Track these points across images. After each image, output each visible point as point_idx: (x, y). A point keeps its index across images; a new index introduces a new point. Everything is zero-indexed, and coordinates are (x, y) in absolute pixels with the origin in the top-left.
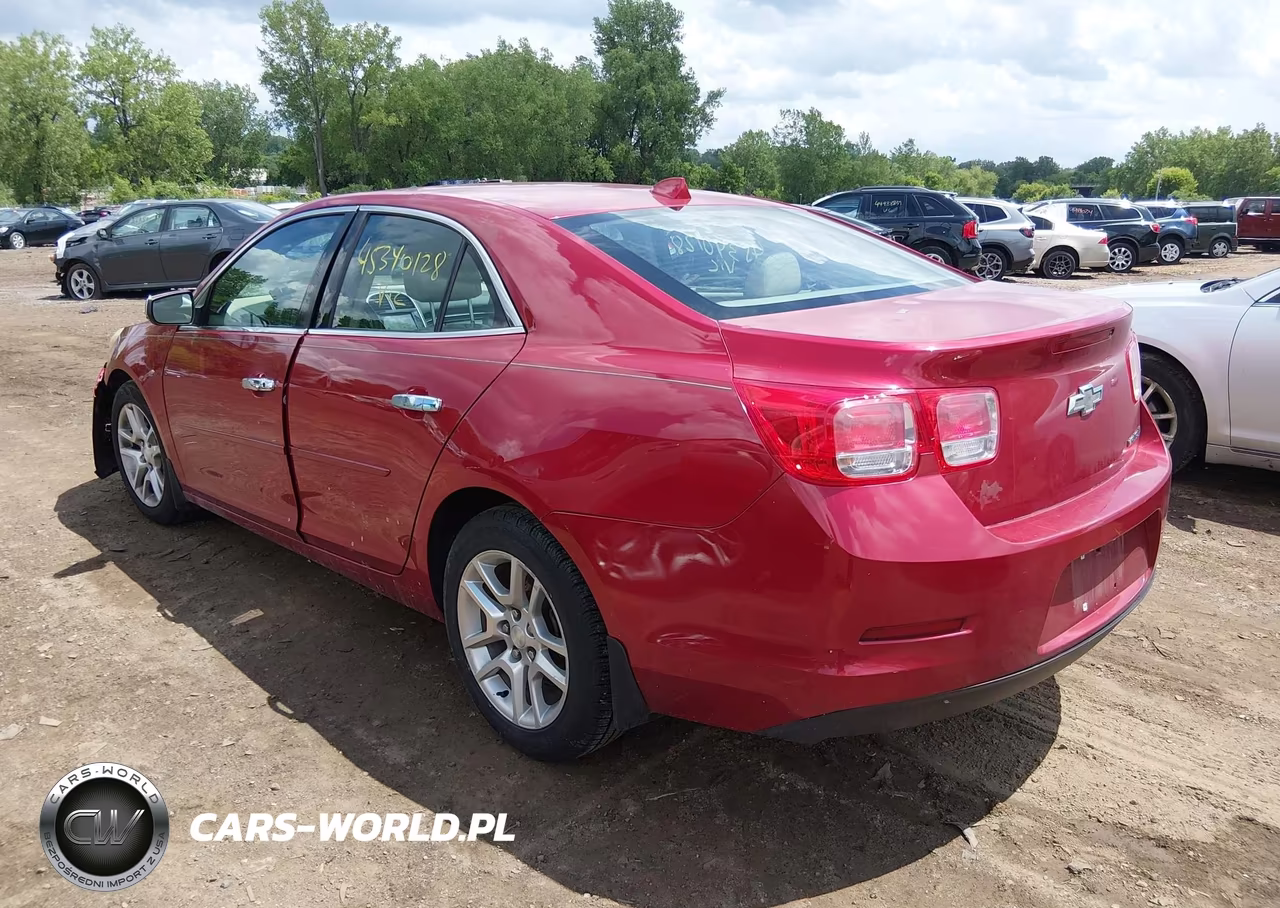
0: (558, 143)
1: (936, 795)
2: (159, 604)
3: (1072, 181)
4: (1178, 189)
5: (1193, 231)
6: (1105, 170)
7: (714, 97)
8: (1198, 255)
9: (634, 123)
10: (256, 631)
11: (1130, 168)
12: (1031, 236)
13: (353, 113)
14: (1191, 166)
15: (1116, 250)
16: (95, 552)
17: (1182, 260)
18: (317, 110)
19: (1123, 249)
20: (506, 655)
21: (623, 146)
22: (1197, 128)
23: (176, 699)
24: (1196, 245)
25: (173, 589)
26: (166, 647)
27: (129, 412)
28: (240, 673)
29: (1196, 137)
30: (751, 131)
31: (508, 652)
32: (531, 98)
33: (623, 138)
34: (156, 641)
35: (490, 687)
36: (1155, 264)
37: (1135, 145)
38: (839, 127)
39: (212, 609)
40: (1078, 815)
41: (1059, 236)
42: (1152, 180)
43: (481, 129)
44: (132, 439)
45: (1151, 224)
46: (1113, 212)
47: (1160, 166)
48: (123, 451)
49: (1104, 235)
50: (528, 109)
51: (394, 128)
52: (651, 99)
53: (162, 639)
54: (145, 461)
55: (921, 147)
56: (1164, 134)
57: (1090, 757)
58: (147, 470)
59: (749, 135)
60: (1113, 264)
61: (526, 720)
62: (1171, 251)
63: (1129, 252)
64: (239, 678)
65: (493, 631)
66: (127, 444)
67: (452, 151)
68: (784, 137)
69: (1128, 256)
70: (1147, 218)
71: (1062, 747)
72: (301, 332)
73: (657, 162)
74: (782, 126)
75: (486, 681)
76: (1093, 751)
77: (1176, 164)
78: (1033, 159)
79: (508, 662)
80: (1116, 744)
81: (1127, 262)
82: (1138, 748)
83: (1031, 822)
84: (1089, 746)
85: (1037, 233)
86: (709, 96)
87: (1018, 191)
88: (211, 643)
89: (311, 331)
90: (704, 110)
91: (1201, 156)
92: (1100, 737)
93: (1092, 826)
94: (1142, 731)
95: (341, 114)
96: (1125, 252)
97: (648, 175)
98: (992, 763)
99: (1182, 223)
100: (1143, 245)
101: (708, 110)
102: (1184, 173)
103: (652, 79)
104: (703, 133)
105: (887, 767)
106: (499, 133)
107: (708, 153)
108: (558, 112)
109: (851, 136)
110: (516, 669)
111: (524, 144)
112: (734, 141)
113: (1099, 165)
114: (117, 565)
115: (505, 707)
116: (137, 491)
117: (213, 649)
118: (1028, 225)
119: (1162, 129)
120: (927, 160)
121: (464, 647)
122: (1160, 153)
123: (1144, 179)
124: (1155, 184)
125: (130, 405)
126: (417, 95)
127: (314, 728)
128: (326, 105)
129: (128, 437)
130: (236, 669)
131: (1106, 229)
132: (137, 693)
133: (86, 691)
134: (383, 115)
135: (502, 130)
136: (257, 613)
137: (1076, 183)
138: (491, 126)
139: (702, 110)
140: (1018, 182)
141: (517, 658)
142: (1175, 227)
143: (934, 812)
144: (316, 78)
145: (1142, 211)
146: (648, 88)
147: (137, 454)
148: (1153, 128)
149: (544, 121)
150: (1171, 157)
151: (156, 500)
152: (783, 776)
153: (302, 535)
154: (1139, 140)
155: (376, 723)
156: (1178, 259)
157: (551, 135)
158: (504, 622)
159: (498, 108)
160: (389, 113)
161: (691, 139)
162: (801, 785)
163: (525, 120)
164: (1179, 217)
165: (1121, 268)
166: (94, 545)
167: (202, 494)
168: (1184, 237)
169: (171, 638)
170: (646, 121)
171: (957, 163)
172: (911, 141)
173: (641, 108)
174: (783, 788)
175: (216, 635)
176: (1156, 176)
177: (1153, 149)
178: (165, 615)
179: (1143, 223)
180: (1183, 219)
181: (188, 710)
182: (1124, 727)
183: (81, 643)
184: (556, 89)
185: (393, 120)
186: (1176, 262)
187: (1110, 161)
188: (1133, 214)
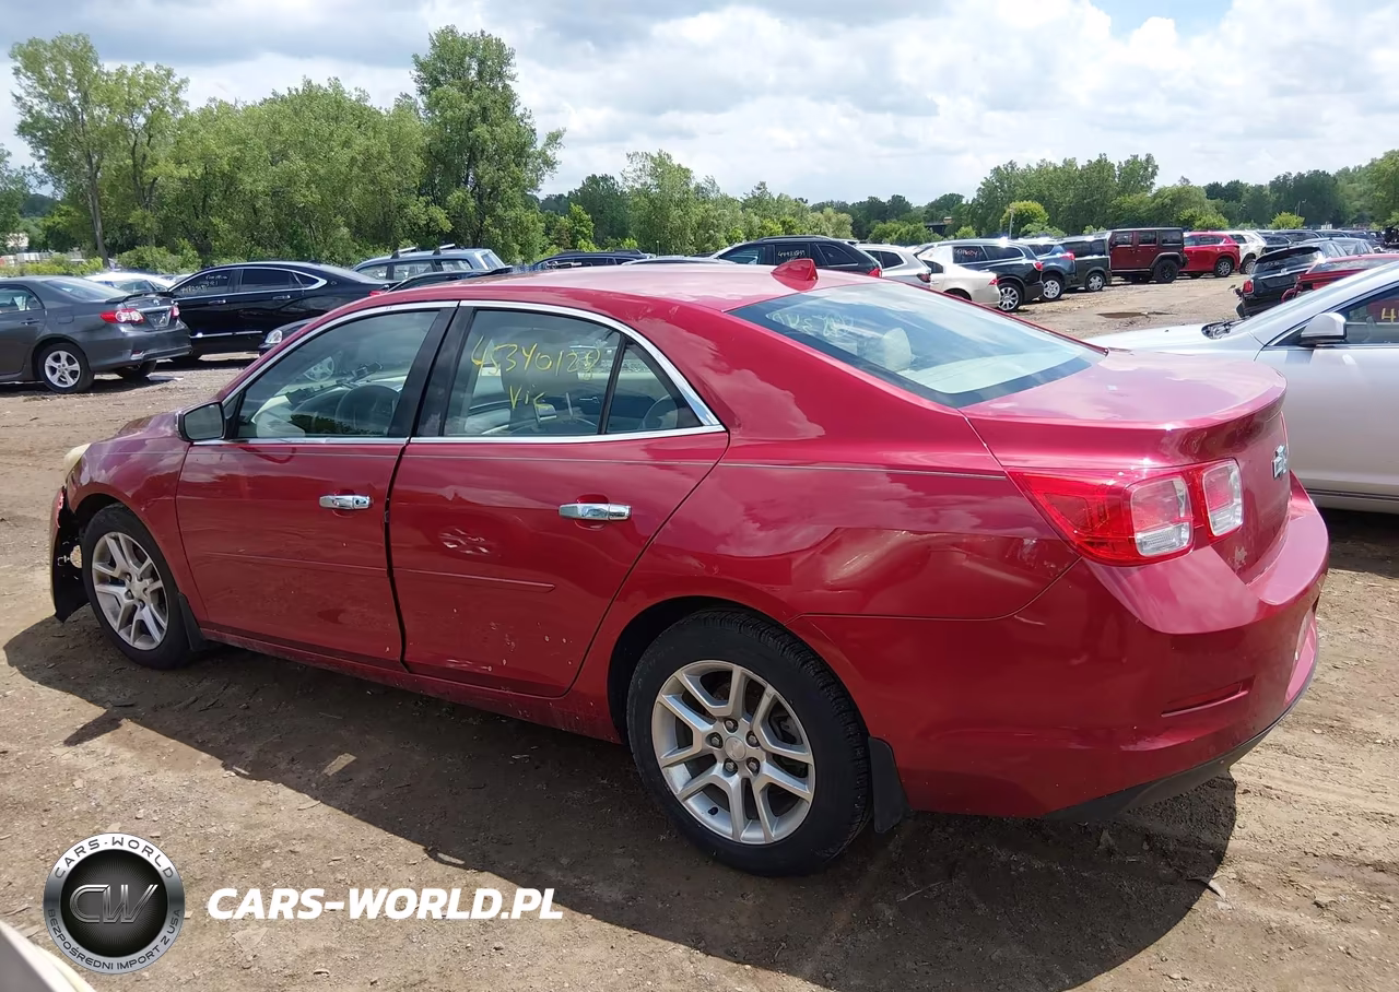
0: (384, 193)
1: (1164, 855)
2: (221, 762)
3: (925, 219)
4: (1031, 222)
5: (1071, 266)
6: (956, 207)
7: (554, 138)
8: (1074, 291)
9: (468, 167)
10: (362, 778)
11: (982, 204)
12: (929, 281)
13: (135, 166)
14: (1040, 199)
15: (1003, 290)
16: (96, 712)
17: (1063, 296)
18: (90, 163)
19: (1009, 289)
20: (718, 769)
21: (460, 194)
22: (1043, 161)
23: (317, 867)
24: (1074, 281)
25: (227, 742)
26: (263, 809)
27: (112, 544)
28: (372, 827)
29: (1042, 170)
30: (594, 176)
31: (719, 766)
32: (346, 144)
33: (458, 186)
34: (247, 804)
35: (697, 808)
36: (1037, 302)
37: (984, 181)
38: (688, 170)
39: (293, 760)
40: (1295, 853)
41: (950, 280)
42: (1005, 215)
43: (291, 180)
44: (116, 573)
45: (1034, 262)
46: (996, 253)
47: (1011, 200)
48: (98, 588)
49: (993, 276)
50: (344, 155)
51: (185, 181)
52: (485, 142)
53: (254, 800)
54: (132, 597)
55: (774, 190)
56: (1013, 168)
57: (1274, 797)
58: (135, 608)
59: (593, 179)
60: (1001, 304)
61: (752, 836)
62: (1052, 288)
63: (1015, 292)
64: (375, 834)
65: (698, 746)
66: (104, 580)
67: (259, 204)
68: (634, 180)
69: (1014, 296)
70: (1029, 257)
71: (1246, 792)
72: (404, 441)
73: (500, 211)
74: (631, 169)
75: (689, 801)
76: (1273, 792)
77: (1027, 198)
78: (885, 198)
79: (722, 777)
80: (1288, 782)
81: (1014, 301)
82: (1308, 782)
83: (1262, 867)
84: (1268, 787)
85: (933, 276)
86: (549, 138)
87: (875, 231)
88: (316, 799)
89: (413, 440)
90: (544, 153)
91: (1048, 188)
92: (1273, 778)
93: (1310, 861)
94: (1302, 766)
95: (121, 167)
96: (1011, 292)
97: (490, 225)
98: (1195, 816)
99: (1061, 258)
100: (1028, 284)
101: (549, 153)
102: (1035, 206)
103: (484, 120)
104: (546, 177)
105: (1106, 834)
106: (313, 182)
107: (549, 199)
108: (381, 156)
109: (699, 177)
110: (733, 783)
111: (342, 192)
112: (579, 186)
113: (950, 202)
114: (135, 722)
115: (719, 826)
116: (122, 634)
117: (323, 805)
118: (925, 270)
119: (1010, 163)
120: (781, 202)
121: (661, 765)
122: (1009, 187)
123: (995, 215)
124: (1008, 218)
125: (113, 534)
126: (212, 144)
127: (500, 876)
128: (101, 158)
129: (109, 572)
130: (365, 824)
131: (992, 269)
132: (264, 866)
133: (199, 872)
134: (172, 166)
135: (315, 180)
136: (345, 759)
137: (929, 221)
138: (304, 176)
139: (542, 154)
140: (873, 222)
141: (729, 772)
142: (1054, 264)
143: (1171, 871)
144: (88, 128)
145: (1024, 249)
146: (481, 130)
147: (121, 591)
148: (1002, 162)
149: (364, 168)
150: (1019, 191)
151: (153, 641)
152: (1014, 857)
153: (406, 665)
154: (989, 175)
155: (564, 861)
156: (1060, 295)
157: (374, 184)
158: (711, 737)
159: (308, 155)
160: (179, 163)
161: (534, 186)
162: (1037, 864)
163: (343, 169)
164: (1054, 254)
165: (1008, 308)
166: (90, 702)
167: (236, 631)
168: (1064, 273)
169: (264, 798)
170: (482, 166)
171: (810, 204)
172: (763, 184)
173: (474, 153)
174: (1022, 869)
175: (317, 788)
176: (1008, 210)
177: (1002, 184)
178: (238, 774)
179: (1024, 261)
180: (1059, 255)
181: (340, 877)
182: (1286, 765)
183: (156, 819)
184: (375, 132)
185: (185, 172)
186: (1057, 299)
187: (960, 197)
188: (1014, 253)
